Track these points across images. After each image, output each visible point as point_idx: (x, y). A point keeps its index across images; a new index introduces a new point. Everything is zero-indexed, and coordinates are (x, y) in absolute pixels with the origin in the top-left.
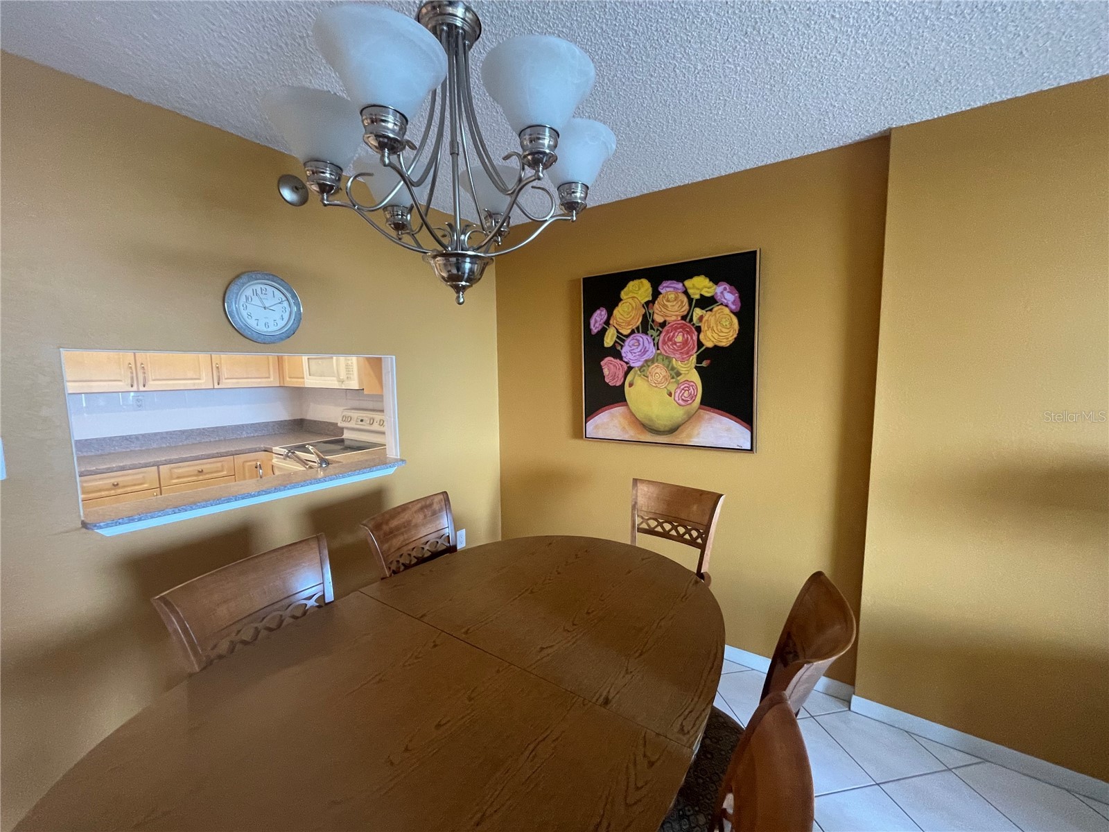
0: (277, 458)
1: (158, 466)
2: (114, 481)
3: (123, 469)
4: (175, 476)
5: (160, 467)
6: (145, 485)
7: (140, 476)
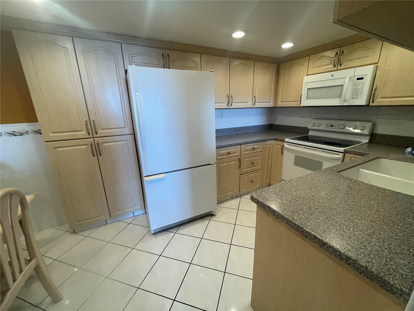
0: (287, 144)
1: (241, 145)
2: (227, 151)
3: (231, 146)
4: (245, 150)
5: (242, 145)
6: (237, 154)
7: (235, 149)
